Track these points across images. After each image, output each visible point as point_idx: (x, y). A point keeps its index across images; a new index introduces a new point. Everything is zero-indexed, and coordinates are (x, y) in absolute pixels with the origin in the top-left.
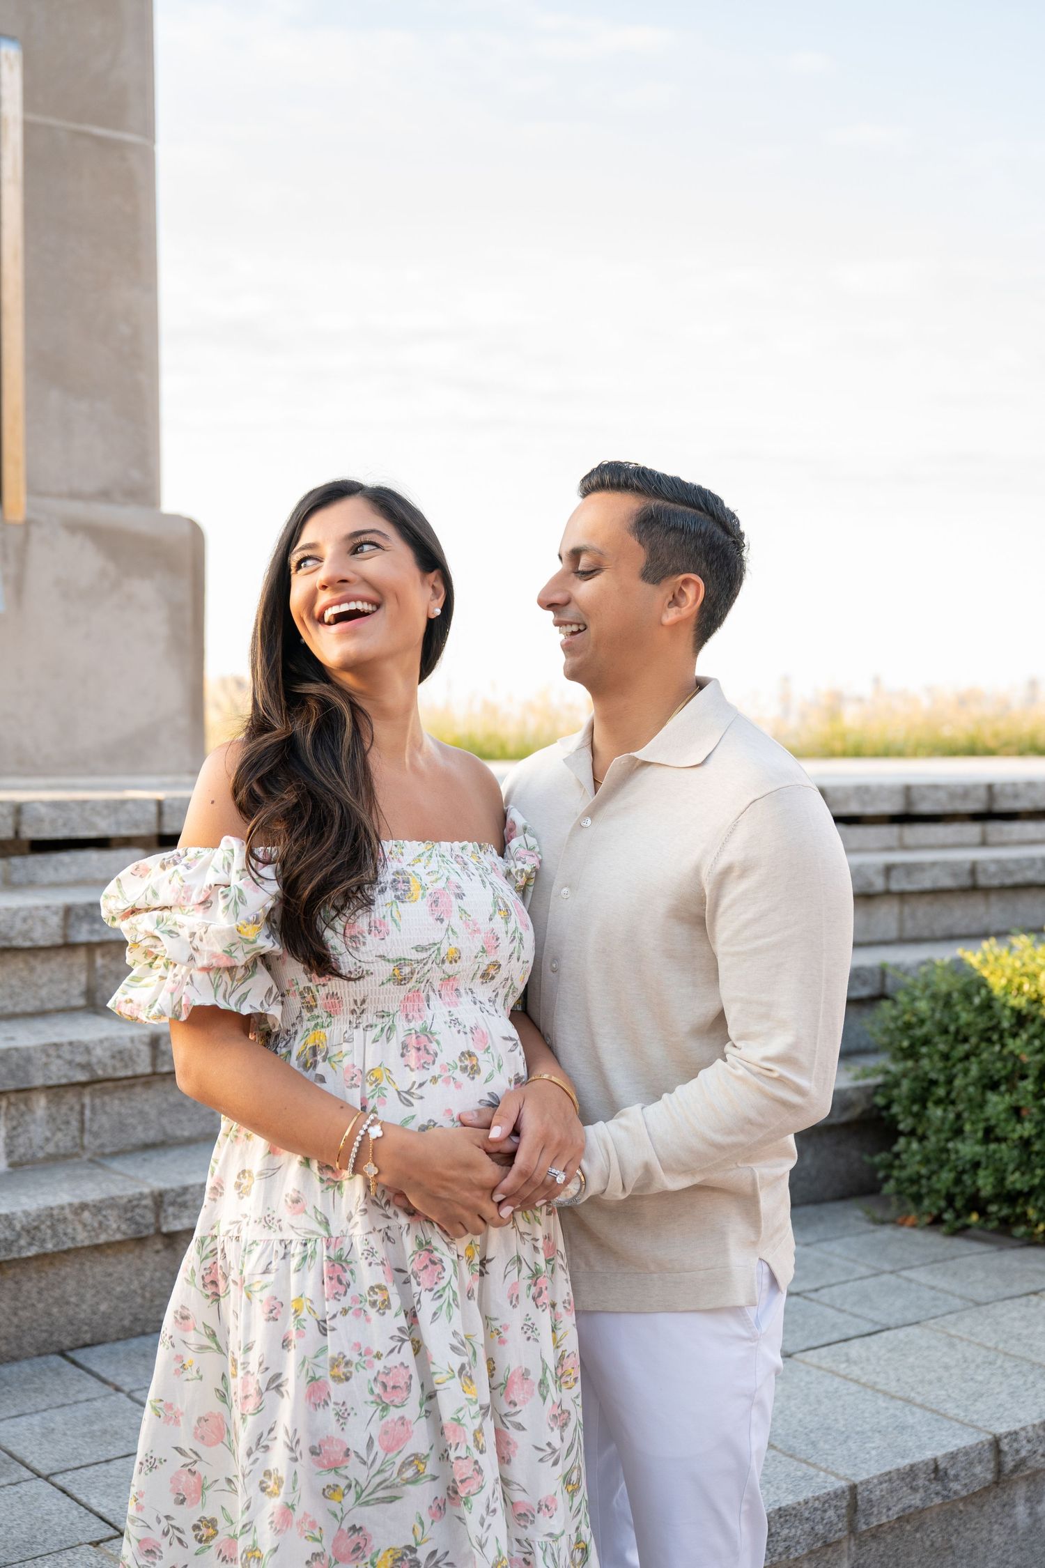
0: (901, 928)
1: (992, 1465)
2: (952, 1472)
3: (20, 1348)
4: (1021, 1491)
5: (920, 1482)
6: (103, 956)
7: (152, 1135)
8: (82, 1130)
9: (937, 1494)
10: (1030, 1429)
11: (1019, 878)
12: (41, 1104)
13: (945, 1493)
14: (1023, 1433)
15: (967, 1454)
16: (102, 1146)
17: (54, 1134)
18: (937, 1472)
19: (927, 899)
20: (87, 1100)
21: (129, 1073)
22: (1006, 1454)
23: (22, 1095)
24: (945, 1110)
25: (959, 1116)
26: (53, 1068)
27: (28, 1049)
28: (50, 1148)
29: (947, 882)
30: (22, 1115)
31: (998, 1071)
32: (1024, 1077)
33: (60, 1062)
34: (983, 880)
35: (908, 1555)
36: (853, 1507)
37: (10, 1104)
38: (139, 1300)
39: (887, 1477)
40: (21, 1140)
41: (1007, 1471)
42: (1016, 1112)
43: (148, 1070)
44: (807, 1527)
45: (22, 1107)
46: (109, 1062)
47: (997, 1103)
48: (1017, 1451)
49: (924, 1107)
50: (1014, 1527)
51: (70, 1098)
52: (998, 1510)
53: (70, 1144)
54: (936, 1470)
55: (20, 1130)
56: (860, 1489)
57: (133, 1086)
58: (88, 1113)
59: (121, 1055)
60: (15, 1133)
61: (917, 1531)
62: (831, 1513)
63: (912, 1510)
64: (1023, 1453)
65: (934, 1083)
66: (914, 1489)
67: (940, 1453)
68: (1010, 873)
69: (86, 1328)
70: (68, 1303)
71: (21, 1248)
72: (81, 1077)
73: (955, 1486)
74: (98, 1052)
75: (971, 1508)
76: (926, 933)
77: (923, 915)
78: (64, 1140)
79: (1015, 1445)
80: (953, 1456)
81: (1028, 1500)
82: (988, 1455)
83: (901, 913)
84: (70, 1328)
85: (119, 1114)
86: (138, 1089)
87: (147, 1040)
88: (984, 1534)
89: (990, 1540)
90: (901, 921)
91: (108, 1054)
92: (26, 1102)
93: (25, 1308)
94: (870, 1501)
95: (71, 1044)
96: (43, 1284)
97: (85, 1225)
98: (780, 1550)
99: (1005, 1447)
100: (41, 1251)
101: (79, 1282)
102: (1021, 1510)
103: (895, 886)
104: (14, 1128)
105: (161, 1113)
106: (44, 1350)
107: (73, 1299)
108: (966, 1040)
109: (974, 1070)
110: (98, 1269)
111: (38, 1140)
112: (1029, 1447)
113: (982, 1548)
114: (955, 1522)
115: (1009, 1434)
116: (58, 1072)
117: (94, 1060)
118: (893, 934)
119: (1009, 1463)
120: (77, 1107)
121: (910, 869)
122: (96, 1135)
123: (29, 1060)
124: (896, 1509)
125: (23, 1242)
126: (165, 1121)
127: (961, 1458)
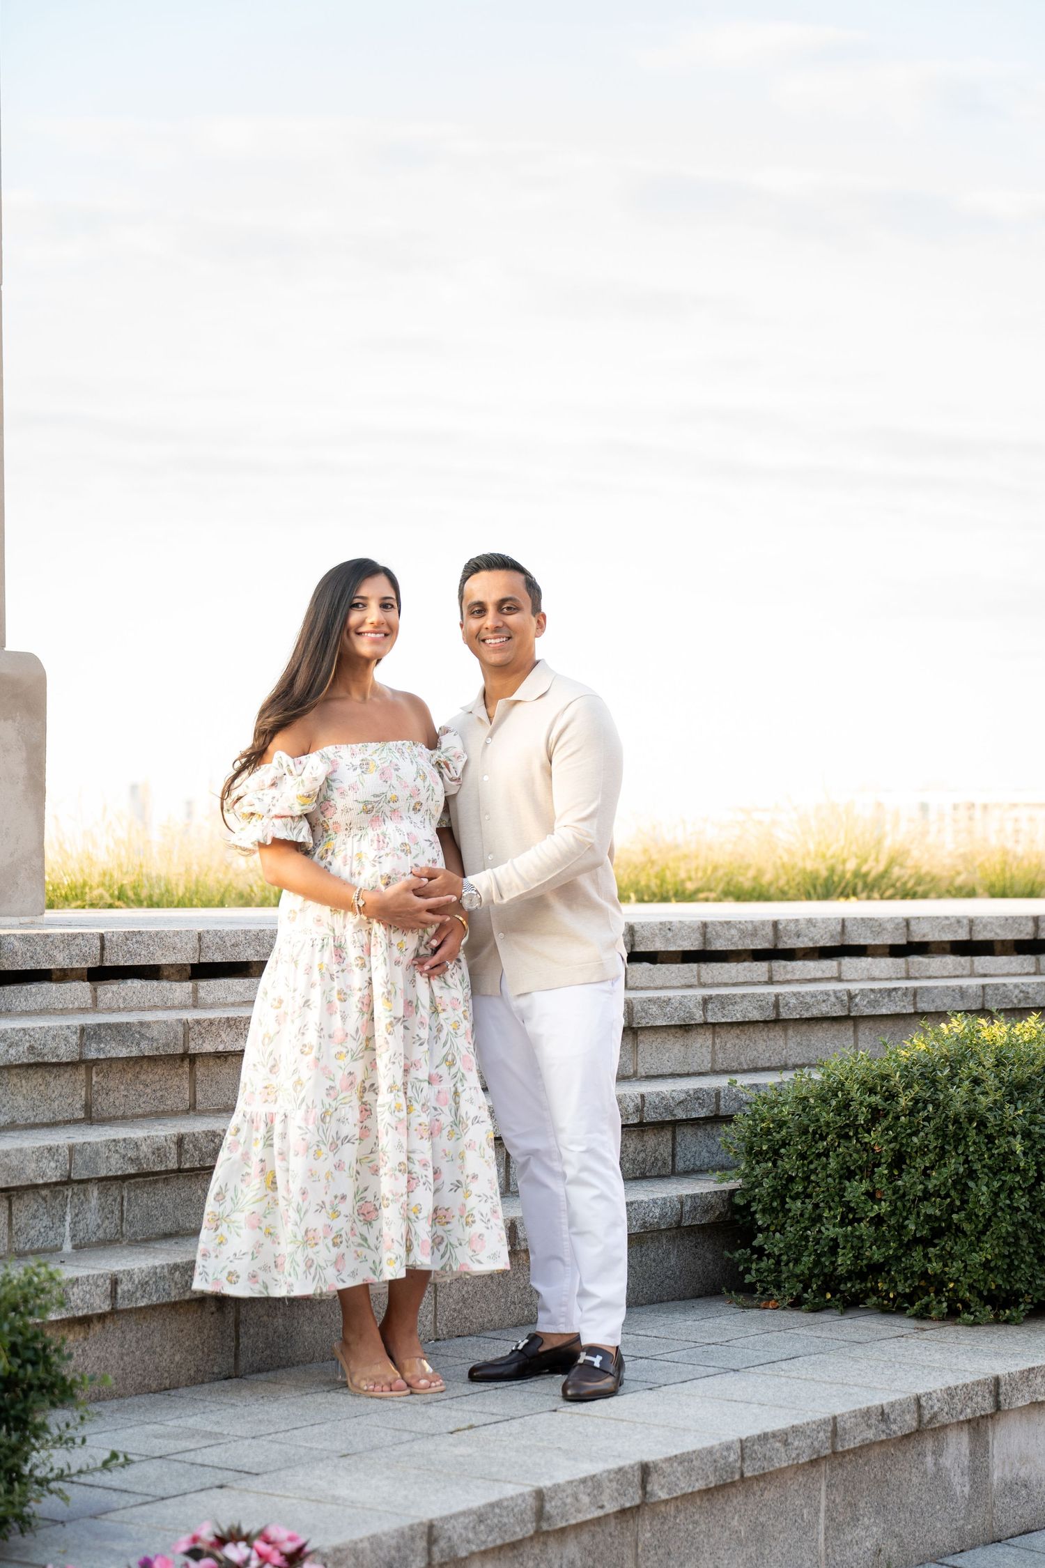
0: (714, 1061)
1: (916, 1416)
2: (892, 1417)
3: (125, 1388)
4: (929, 1445)
5: (873, 1421)
6: (98, 1074)
7: (168, 1226)
8: (122, 1219)
9: (883, 1431)
10: (939, 1392)
11: (815, 1012)
12: (94, 1192)
13: (888, 1431)
14: (934, 1395)
15: (901, 1404)
16: (135, 1233)
17: (103, 1222)
18: (883, 1416)
19: (736, 1031)
20: (125, 1194)
21: (163, 1168)
22: (924, 1408)
23: (82, 1186)
24: (803, 1203)
25: (816, 1206)
26: (113, 1161)
27: (97, 1143)
28: (100, 1234)
29: (756, 1015)
30: (82, 1204)
31: (855, 1161)
32: (878, 1165)
33: (117, 1156)
34: (784, 1015)
35: (861, 1482)
36: (835, 1432)
37: (74, 1194)
38: (200, 1354)
39: (854, 1414)
40: (81, 1226)
41: (925, 1421)
42: (871, 1195)
43: (176, 1166)
44: (809, 1441)
45: (82, 1197)
46: (150, 1156)
47: (856, 1189)
48: (932, 1407)
49: (783, 1203)
50: (925, 1472)
51: (114, 1191)
52: (915, 1457)
53: (113, 1231)
54: (883, 1413)
55: (80, 1216)
56: (839, 1419)
57: (156, 1182)
58: (125, 1203)
59: (159, 1151)
60: (77, 1219)
61: (865, 1465)
62: (822, 1434)
63: (868, 1442)
64: (936, 1409)
65: (791, 1179)
66: (869, 1426)
67: (884, 1402)
68: (808, 1007)
69: (166, 1375)
70: (154, 1352)
71: (137, 1299)
72: (132, 1170)
73: (894, 1427)
74: (144, 1148)
75: (899, 1453)
76: (735, 1065)
77: (734, 1047)
78: (110, 1227)
79: (930, 1402)
80: (892, 1405)
81: (934, 1453)
82: (914, 1407)
83: (714, 1044)
84: (156, 1374)
85: (147, 1206)
86: (160, 1185)
87: (175, 1139)
88: (906, 1475)
89: (910, 1480)
90: (714, 1052)
91: (150, 1150)
92: (85, 1191)
93: (128, 1354)
94: (844, 1429)
95: (125, 1140)
96: (139, 1335)
97: (176, 1283)
98: (794, 1455)
99: (923, 1403)
100: (150, 1303)
101: (161, 1335)
102: (929, 1460)
103: (710, 1020)
104: (77, 1215)
105: (175, 1207)
106: (139, 1390)
107: (158, 1349)
108: (823, 1138)
109: (833, 1164)
110: (174, 1325)
111: (92, 1227)
112: (939, 1405)
113: (905, 1484)
114: (889, 1462)
115: (926, 1394)
116: (114, 1166)
117: (142, 1155)
118: (707, 1066)
119: (927, 1417)
120: (119, 1199)
121: (724, 1001)
122: (131, 1224)
123: (97, 1153)
124: (858, 1439)
125: (138, 1294)
126: (178, 1213)
127: (897, 1407)
